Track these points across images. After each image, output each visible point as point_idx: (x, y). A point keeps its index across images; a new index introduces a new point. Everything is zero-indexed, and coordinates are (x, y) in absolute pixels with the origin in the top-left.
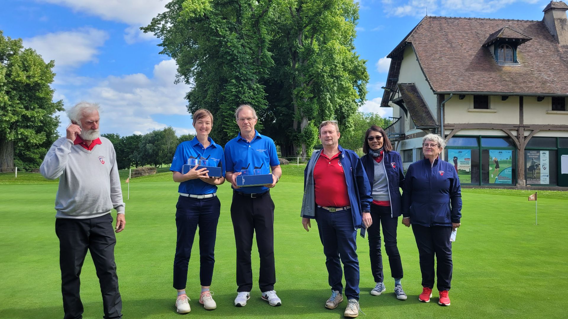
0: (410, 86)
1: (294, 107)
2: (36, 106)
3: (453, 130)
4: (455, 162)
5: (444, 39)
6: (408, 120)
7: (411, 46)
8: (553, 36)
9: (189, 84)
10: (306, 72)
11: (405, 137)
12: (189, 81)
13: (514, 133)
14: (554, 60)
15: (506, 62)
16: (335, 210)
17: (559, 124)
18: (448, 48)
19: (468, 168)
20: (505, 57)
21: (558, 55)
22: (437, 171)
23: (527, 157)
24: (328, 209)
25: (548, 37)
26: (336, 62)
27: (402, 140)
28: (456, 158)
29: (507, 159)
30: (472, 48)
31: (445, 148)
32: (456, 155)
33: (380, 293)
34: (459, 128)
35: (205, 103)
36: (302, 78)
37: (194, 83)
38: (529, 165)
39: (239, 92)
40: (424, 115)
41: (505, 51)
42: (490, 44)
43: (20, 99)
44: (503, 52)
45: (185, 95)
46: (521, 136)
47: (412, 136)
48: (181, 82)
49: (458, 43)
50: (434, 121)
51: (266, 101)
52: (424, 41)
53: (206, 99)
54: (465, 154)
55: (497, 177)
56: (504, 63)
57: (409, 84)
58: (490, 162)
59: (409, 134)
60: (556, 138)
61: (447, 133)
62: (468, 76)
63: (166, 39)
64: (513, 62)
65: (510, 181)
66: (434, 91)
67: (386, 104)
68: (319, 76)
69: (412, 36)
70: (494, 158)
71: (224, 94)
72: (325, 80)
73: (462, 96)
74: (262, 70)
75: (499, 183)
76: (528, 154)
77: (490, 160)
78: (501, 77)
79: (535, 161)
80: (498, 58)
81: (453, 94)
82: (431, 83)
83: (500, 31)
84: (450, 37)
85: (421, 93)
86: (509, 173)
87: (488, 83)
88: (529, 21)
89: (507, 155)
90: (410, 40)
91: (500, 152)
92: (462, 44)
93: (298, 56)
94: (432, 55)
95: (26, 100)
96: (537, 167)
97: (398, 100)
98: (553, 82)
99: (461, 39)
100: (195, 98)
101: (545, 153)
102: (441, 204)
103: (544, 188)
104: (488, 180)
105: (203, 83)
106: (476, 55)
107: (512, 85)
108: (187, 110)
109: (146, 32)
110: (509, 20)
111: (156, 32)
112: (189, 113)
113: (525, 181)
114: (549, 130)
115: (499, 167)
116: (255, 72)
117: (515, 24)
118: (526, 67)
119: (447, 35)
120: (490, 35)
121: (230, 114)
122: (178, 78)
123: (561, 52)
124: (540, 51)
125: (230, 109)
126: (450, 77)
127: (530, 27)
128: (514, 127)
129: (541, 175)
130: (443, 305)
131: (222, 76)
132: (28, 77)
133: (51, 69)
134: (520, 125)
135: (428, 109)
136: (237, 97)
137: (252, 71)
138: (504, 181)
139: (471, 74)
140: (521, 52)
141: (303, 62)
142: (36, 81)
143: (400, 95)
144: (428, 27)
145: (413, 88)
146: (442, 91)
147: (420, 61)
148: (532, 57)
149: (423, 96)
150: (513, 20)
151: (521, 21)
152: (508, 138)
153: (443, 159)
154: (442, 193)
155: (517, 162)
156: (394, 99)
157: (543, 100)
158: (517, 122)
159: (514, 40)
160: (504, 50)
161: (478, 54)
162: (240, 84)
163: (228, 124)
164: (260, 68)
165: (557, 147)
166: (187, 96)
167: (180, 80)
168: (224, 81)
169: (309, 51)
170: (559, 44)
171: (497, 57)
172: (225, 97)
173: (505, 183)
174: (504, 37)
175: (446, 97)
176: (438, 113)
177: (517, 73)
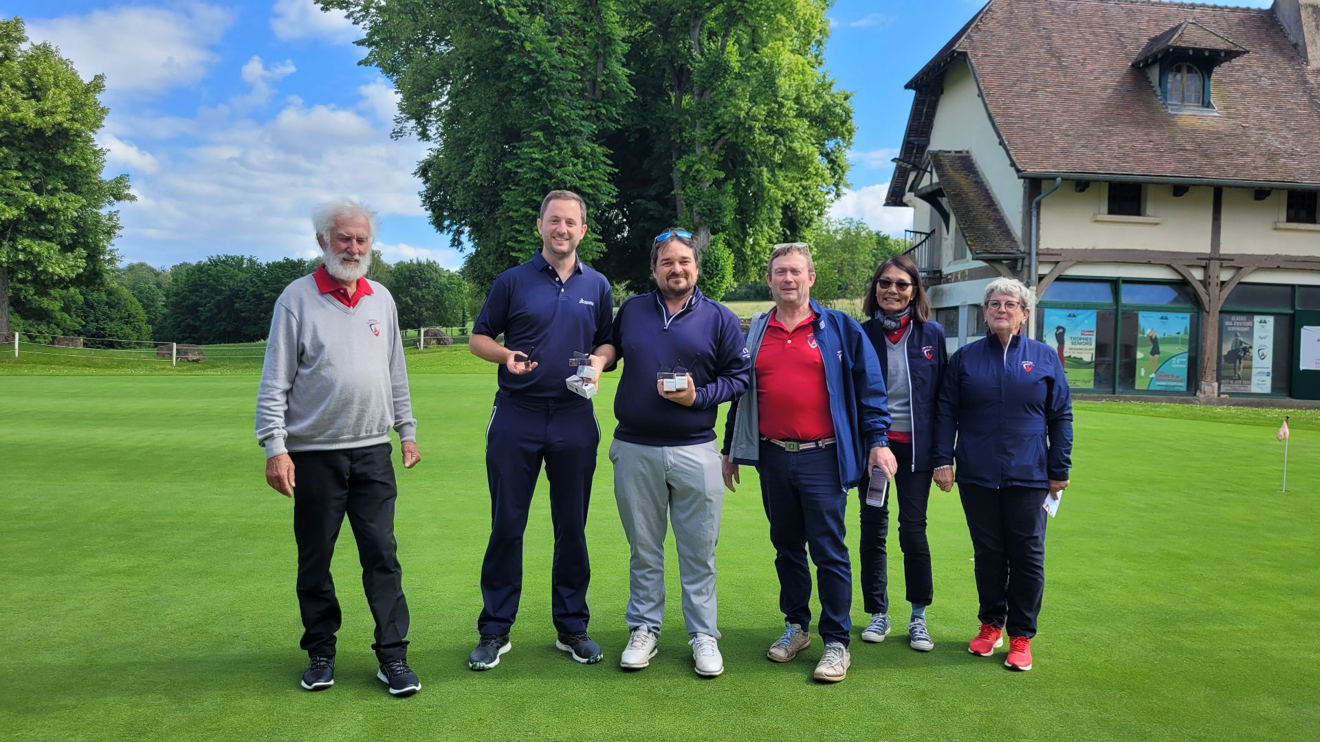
0: (960, 157)
1: (675, 202)
2: (60, 186)
3: (1057, 263)
4: (1060, 338)
5: (1041, 47)
6: (949, 239)
7: (965, 60)
8: (1295, 46)
9: (429, 140)
10: (708, 117)
11: (941, 277)
12: (428, 132)
13: (1198, 274)
14: (1295, 103)
15: (1185, 106)
16: (798, 447)
17: (1302, 254)
18: (1051, 67)
19: (1088, 354)
20: (1183, 93)
21: (1305, 92)
22: (1017, 361)
23: (1224, 331)
24: (783, 444)
25: (1284, 49)
26: (781, 94)
27: (935, 285)
28: (1061, 330)
29: (1179, 333)
30: (1107, 71)
31: (1037, 306)
32: (1063, 323)
33: (883, 636)
34: (1071, 260)
35: (466, 188)
36: (699, 132)
37: (439, 139)
38: (1227, 348)
39: (551, 162)
40: (991, 227)
41: (1185, 79)
42: (1150, 61)
43: (22, 166)
44: (1181, 82)
45: (415, 168)
46: (1213, 281)
47: (959, 276)
48: (408, 134)
49: (1075, 56)
50: (1014, 241)
51: (613, 187)
52: (996, 49)
53: (470, 178)
54: (1083, 321)
55: (1153, 375)
56: (1180, 108)
57: (956, 152)
58: (1139, 340)
59: (951, 272)
60: (1293, 286)
61: (1044, 270)
62: (1098, 137)
63: (375, 30)
64: (1200, 105)
65: (1182, 386)
66: (1018, 171)
67: (899, 200)
68: (740, 128)
69: (969, 37)
70: (1148, 332)
71: (513, 165)
72: (754, 138)
73: (1081, 185)
74: (604, 111)
75: (1158, 389)
76: (1227, 323)
77: (1140, 335)
78: (1172, 138)
79: (1242, 339)
80: (1168, 96)
81: (1062, 179)
82: (1011, 153)
83: (1174, 30)
84: (1057, 42)
85: (983, 174)
86: (1181, 366)
87: (1145, 155)
88: (1241, 9)
89: (1179, 324)
90: (964, 48)
91: (1162, 318)
92: (1085, 59)
93: (688, 80)
94: (1015, 84)
95: (36, 171)
96: (1245, 354)
97: (929, 190)
98: (1292, 155)
99: (1079, 47)
100: (441, 173)
101: (1265, 322)
102: (1025, 437)
103: (1258, 403)
104: (1133, 383)
105: (460, 139)
106: (1116, 86)
107: (1198, 160)
108: (422, 203)
109: (327, 9)
110: (1193, 6)
111: (352, 10)
112: (426, 210)
113: (1216, 385)
114: (1278, 267)
115: (1158, 353)
116: (588, 116)
117: (1207, 14)
118: (1230, 118)
119: (1049, 38)
120: (1149, 40)
121: (526, 215)
122: (400, 126)
123: (1312, 84)
124: (1265, 82)
125: (526, 204)
126: (1056, 137)
127: (1242, 23)
128: (1198, 259)
129: (1254, 371)
130: (1015, 668)
131: (508, 123)
132: (41, 113)
133: (97, 96)
134: (1212, 256)
135: (1000, 213)
136: (544, 172)
137: (580, 112)
138: (1169, 384)
139: (1104, 132)
140: (1220, 82)
141: (701, 95)
142: (60, 124)
143: (936, 179)
144: (1005, 18)
145: (965, 162)
146: (1037, 170)
147: (986, 99)
148: (1244, 94)
149: (988, 183)
150: (1203, 5)
151: (1222, 8)
152: (1182, 285)
153: (1032, 336)
154: (1028, 412)
155: (1200, 341)
156: (920, 187)
157: (1268, 198)
158: (1205, 247)
159: (1207, 54)
160: (1182, 78)
161: (1121, 84)
162: (552, 144)
163: (522, 238)
164: (600, 107)
165: (1293, 307)
166: (420, 168)
167: (405, 130)
168: (513, 135)
169: (718, 68)
170: (1307, 65)
171: (1164, 93)
172: (516, 173)
173: (1172, 389)
174: (1183, 45)
175: (1044, 184)
176: (1024, 223)
177: (1210, 133)
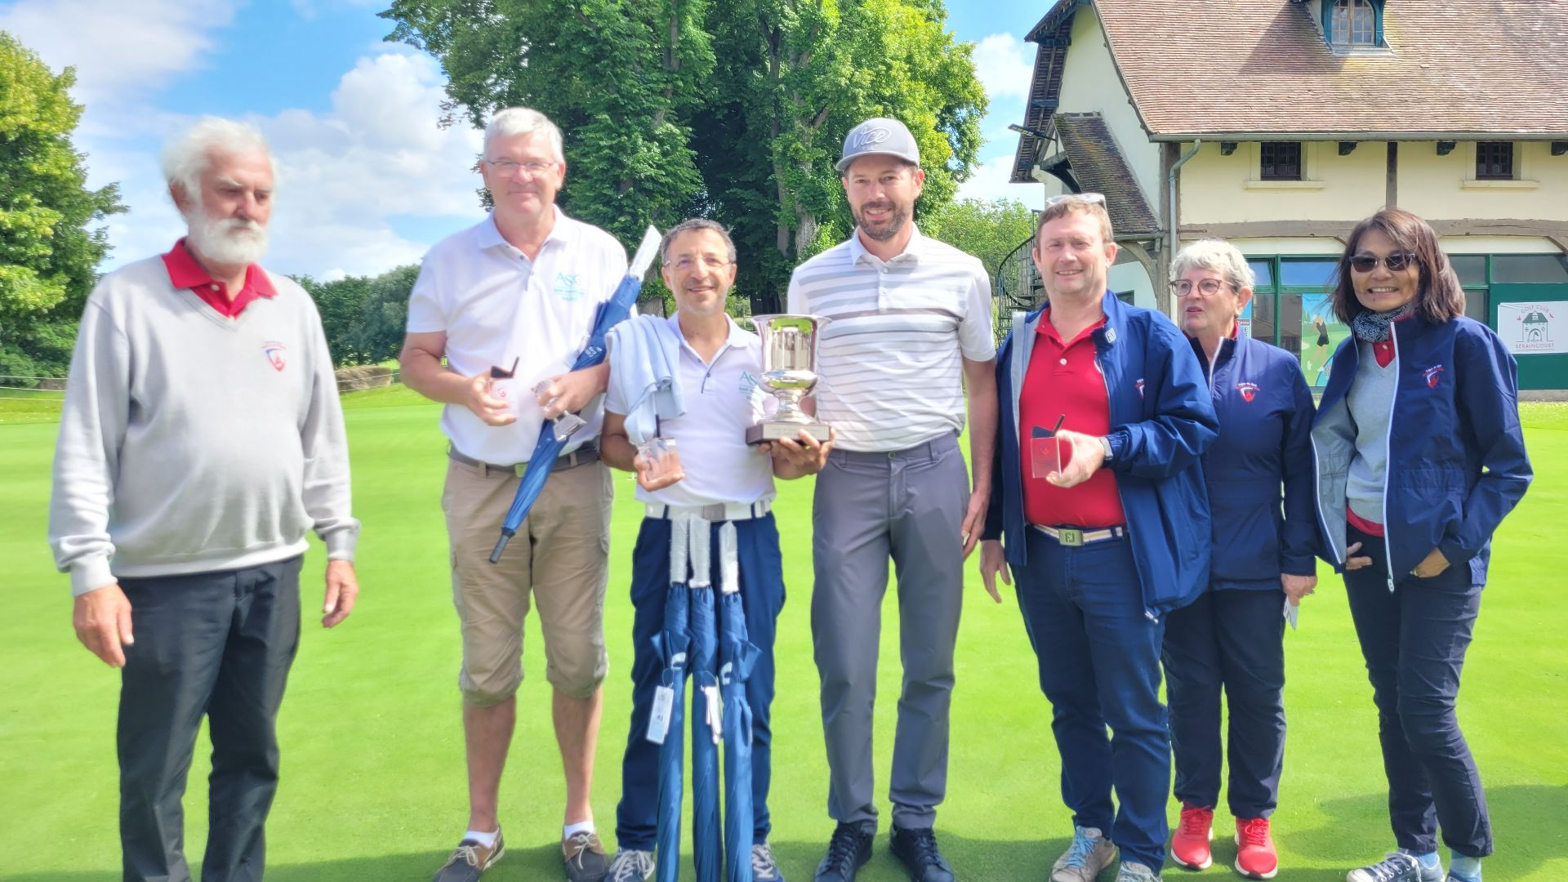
0: (1089, 121)
1: (777, 190)
2: (29, 198)
10: (806, 86)
12: (482, 118)
14: (1487, 36)
15: (1353, 47)
16: (1081, 538)
17: (1496, 218)
20: (1351, 31)
21: (1498, 22)
24: (1054, 533)
26: (890, 53)
30: (1259, 8)
36: (797, 104)
39: (621, 148)
40: (1124, 202)
41: (1352, 14)
44: (1345, 17)
48: (457, 122)
50: (1151, 217)
51: (697, 174)
55: (1321, 369)
56: (1348, 48)
57: (1085, 115)
58: (1303, 330)
60: (1487, 256)
62: (1247, 88)
64: (1372, 43)
66: (1149, 133)
67: (1027, 174)
68: (843, 97)
70: (1314, 318)
72: (859, 108)
73: (1228, 146)
74: (681, 84)
78: (1336, 87)
80: (1333, 36)
81: (1202, 141)
82: (1141, 112)
85: (1117, 140)
87: (1302, 107)
93: (783, 43)
94: (1148, 29)
95: (1, 182)
97: (1056, 161)
98: (1479, 99)
106: (1271, 26)
107: (1366, 110)
108: (482, 203)
114: (1468, 234)
115: (1327, 342)
116: (662, 91)
118: (1407, 58)
122: (447, 112)
124: (1450, 12)
125: (595, 199)
126: (1197, 91)
133: (69, 92)
135: (1135, 185)
136: (615, 162)
137: (655, 86)
139: (1254, 83)
140: (1397, 15)
141: (797, 60)
142: (25, 126)
143: (1061, 149)
145: (1096, 126)
146: (1172, 132)
147: (1113, 49)
148: (1425, 29)
156: (1046, 159)
157: (1452, 151)
160: (1349, 13)
161: (1276, 23)
162: (621, 127)
164: (676, 79)
165: (1487, 282)
167: (453, 117)
168: (579, 118)
169: (814, 26)
171: (1328, 31)
175: (1184, 148)
176: (1162, 196)
177: (1381, 77)
